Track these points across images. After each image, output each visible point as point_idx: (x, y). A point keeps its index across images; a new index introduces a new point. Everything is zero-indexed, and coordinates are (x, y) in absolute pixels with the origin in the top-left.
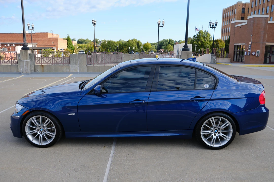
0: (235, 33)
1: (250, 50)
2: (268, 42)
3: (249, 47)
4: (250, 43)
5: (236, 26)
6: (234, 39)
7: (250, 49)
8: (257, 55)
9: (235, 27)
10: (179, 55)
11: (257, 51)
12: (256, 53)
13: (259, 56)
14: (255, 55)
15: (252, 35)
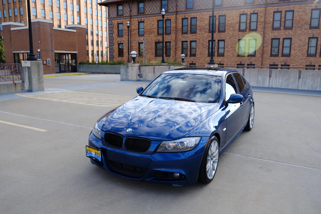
0: (11, 38)
1: (39, 59)
2: (56, 50)
3: (38, 55)
4: (39, 50)
5: (12, 29)
6: (11, 46)
7: (39, 57)
8: (49, 64)
9: (10, 31)
10: (26, 67)
11: (48, 59)
12: (47, 62)
13: (50, 65)
14: (46, 64)
15: (40, 42)
